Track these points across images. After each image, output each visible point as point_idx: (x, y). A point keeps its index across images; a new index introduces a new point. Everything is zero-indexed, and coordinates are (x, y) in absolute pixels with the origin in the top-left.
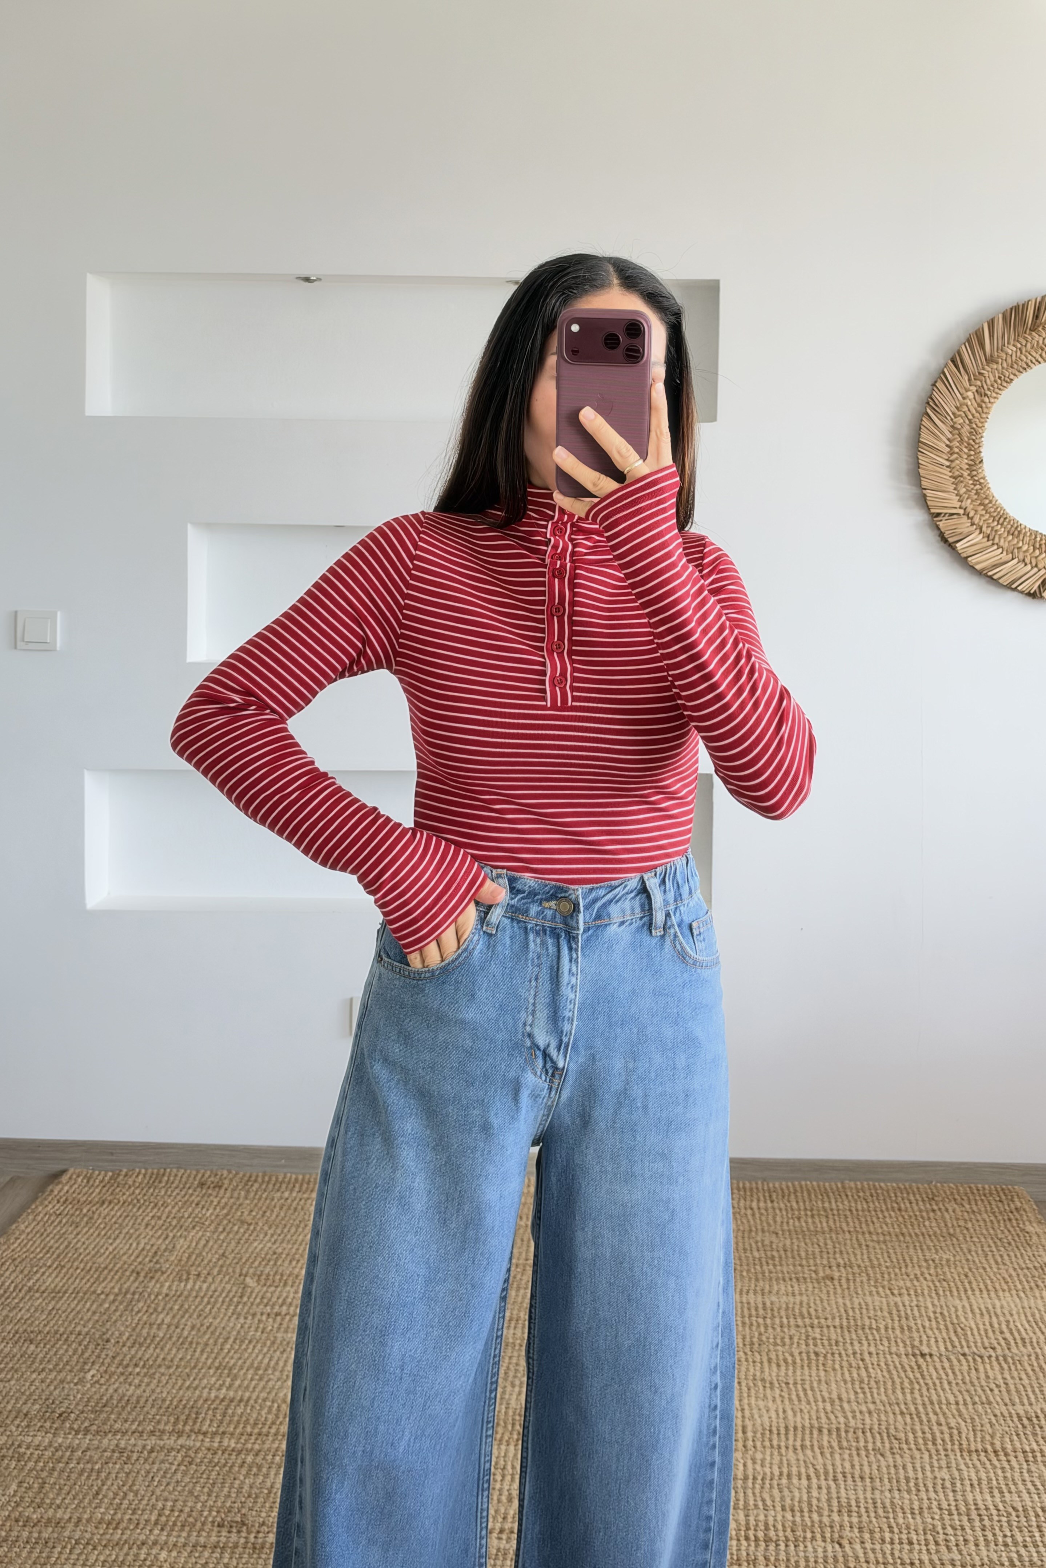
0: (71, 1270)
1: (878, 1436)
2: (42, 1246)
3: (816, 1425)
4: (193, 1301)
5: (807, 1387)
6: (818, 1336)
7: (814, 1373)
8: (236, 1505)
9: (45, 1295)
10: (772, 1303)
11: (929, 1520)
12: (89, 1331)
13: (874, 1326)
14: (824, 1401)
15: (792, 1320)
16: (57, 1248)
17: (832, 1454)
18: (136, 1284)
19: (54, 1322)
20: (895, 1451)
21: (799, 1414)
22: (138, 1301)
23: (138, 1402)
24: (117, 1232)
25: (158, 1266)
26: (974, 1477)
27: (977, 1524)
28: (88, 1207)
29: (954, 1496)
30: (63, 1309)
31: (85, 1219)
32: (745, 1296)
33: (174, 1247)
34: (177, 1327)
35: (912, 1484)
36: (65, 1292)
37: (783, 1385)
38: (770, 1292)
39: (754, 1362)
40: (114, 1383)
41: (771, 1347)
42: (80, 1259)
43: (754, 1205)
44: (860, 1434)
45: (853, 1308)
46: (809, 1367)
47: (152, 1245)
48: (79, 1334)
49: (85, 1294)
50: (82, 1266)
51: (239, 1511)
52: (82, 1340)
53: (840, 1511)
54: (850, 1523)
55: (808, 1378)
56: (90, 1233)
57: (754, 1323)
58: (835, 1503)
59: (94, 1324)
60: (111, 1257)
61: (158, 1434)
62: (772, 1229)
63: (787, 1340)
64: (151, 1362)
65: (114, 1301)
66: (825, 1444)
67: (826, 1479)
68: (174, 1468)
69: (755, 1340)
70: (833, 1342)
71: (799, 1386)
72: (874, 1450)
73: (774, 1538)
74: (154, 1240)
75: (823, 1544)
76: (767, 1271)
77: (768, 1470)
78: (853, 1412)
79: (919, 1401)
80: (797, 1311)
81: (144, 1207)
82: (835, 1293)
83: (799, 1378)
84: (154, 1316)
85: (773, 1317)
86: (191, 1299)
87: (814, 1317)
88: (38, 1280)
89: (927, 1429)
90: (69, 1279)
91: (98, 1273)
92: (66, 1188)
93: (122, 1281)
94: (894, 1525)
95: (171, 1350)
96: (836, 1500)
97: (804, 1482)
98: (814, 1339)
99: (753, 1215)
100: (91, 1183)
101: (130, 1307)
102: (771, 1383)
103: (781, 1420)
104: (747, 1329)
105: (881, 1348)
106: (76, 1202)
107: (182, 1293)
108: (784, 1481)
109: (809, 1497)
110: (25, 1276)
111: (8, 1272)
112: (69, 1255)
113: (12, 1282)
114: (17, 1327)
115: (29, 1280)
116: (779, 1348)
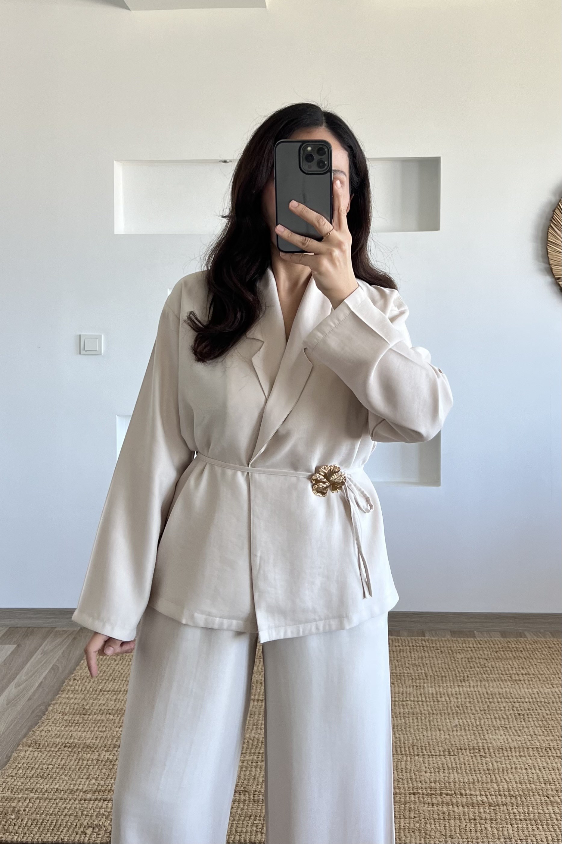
0: (120, 681)
3: (525, 746)
5: (517, 729)
6: (518, 706)
7: (519, 723)
8: (239, 784)
9: (110, 693)
10: (491, 692)
14: (527, 735)
15: (503, 699)
16: (109, 671)
21: (515, 741)
30: (122, 698)
32: (476, 688)
36: (120, 691)
37: (504, 728)
38: (489, 687)
39: (487, 718)
43: (471, 645)
50: (125, 679)
51: (242, 786)
53: (545, 784)
54: (551, 788)
55: (517, 725)
56: (124, 663)
57: (484, 701)
58: (542, 780)
62: (483, 657)
63: (502, 708)
66: (532, 754)
67: (535, 770)
69: (486, 708)
71: (513, 729)
73: (514, 795)
75: (539, 797)
76: (485, 677)
77: (504, 766)
78: (543, 740)
80: (505, 695)
83: (512, 725)
87: (514, 698)
90: (120, 685)
96: (542, 779)
97: (524, 771)
99: (472, 650)
102: (498, 728)
103: (506, 744)
104: (480, 703)
108: (514, 771)
109: (528, 778)
110: (96, 684)
111: (86, 684)
112: (116, 675)
113: (90, 687)
114: (100, 707)
115: (99, 686)
116: (499, 712)
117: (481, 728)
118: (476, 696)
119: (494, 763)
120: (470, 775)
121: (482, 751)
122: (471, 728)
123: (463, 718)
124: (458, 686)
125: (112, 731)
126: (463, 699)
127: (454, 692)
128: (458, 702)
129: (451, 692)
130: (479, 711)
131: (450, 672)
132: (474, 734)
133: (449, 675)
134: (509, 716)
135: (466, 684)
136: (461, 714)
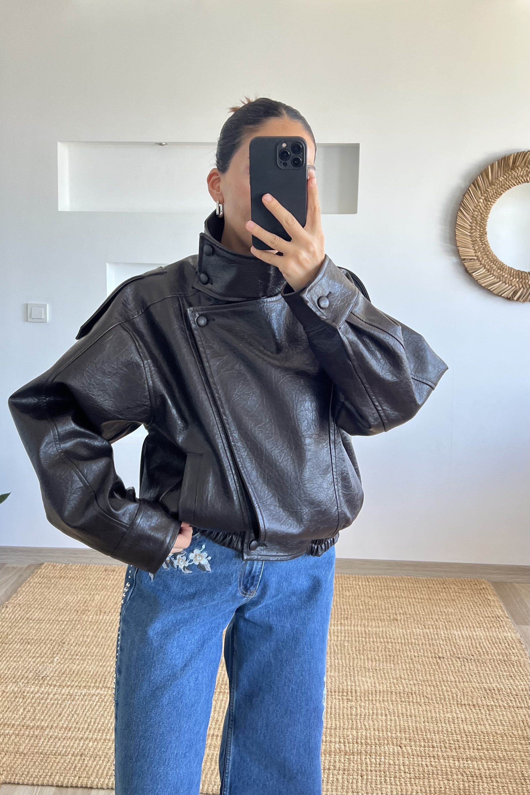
0: (47, 610)
1: (418, 696)
2: (33, 598)
3: (390, 690)
4: (103, 625)
5: (385, 671)
6: (390, 647)
7: (388, 665)
9: (35, 621)
10: (369, 631)
11: (442, 737)
12: (56, 639)
13: (417, 643)
14: (393, 679)
15: (378, 639)
16: (40, 599)
17: (397, 704)
18: (77, 617)
19: (39, 634)
20: (426, 704)
21: (381, 685)
22: (78, 624)
23: (78, 672)
24: (68, 592)
25: (87, 608)
26: (463, 717)
27: (465, 739)
28: (54, 579)
29: (454, 726)
30: (43, 628)
31: (53, 585)
32: (356, 627)
33: (94, 599)
34: (96, 637)
35: (434, 719)
36: (44, 620)
37: (374, 671)
38: (368, 626)
39: (361, 659)
40: (67, 663)
41: (369, 652)
42: (51, 604)
43: (360, 583)
44: (410, 695)
45: (407, 634)
46: (386, 662)
47: (84, 598)
48: (51, 640)
49: (53, 621)
50: (51, 608)
52: (52, 643)
53: (400, 732)
54: (406, 737)
55: (386, 667)
56: (55, 592)
57: (361, 640)
58: (398, 727)
59: (58, 635)
60: (65, 603)
61: (87, 687)
62: (369, 595)
63: (376, 649)
64: (84, 654)
65: (67, 624)
66: (394, 699)
67: (394, 716)
68: (95, 703)
69: (361, 648)
70: (398, 650)
71: (382, 671)
72: (416, 703)
73: (370, 743)
74: (85, 595)
75: (392, 747)
77: (367, 711)
78: (407, 684)
79: (437, 680)
80: (381, 635)
81: (80, 580)
82: (398, 627)
83: (381, 667)
84: (85, 632)
85: (369, 637)
86: (101, 624)
87: (388, 638)
88: (32, 614)
89: (441, 693)
90: (46, 614)
91: (59, 611)
92: (44, 571)
93: (70, 615)
94: (426, 739)
95: (93, 648)
96: (399, 727)
97: (384, 717)
98: (389, 649)
99: (360, 588)
100: (55, 568)
101: (74, 628)
102: (369, 669)
103: (373, 688)
104: (357, 643)
105: (420, 654)
106: (48, 577)
107: (98, 621)
108: (375, 717)
109: (386, 725)
110: (25, 613)
111: (17, 611)
112: (46, 602)
113: (19, 615)
114: (22, 637)
115: (27, 614)
116: (372, 653)
117: (353, 669)
118: (355, 635)
119: (358, 707)
120: (334, 720)
121: (349, 694)
122: (344, 668)
123: (339, 658)
124: (341, 624)
125: (25, 662)
126: (343, 638)
127: (336, 630)
128: (337, 641)
129: (334, 630)
130: (354, 651)
131: (336, 610)
132: (347, 675)
133: (335, 612)
134: (381, 657)
135: (348, 623)
136: (338, 653)
